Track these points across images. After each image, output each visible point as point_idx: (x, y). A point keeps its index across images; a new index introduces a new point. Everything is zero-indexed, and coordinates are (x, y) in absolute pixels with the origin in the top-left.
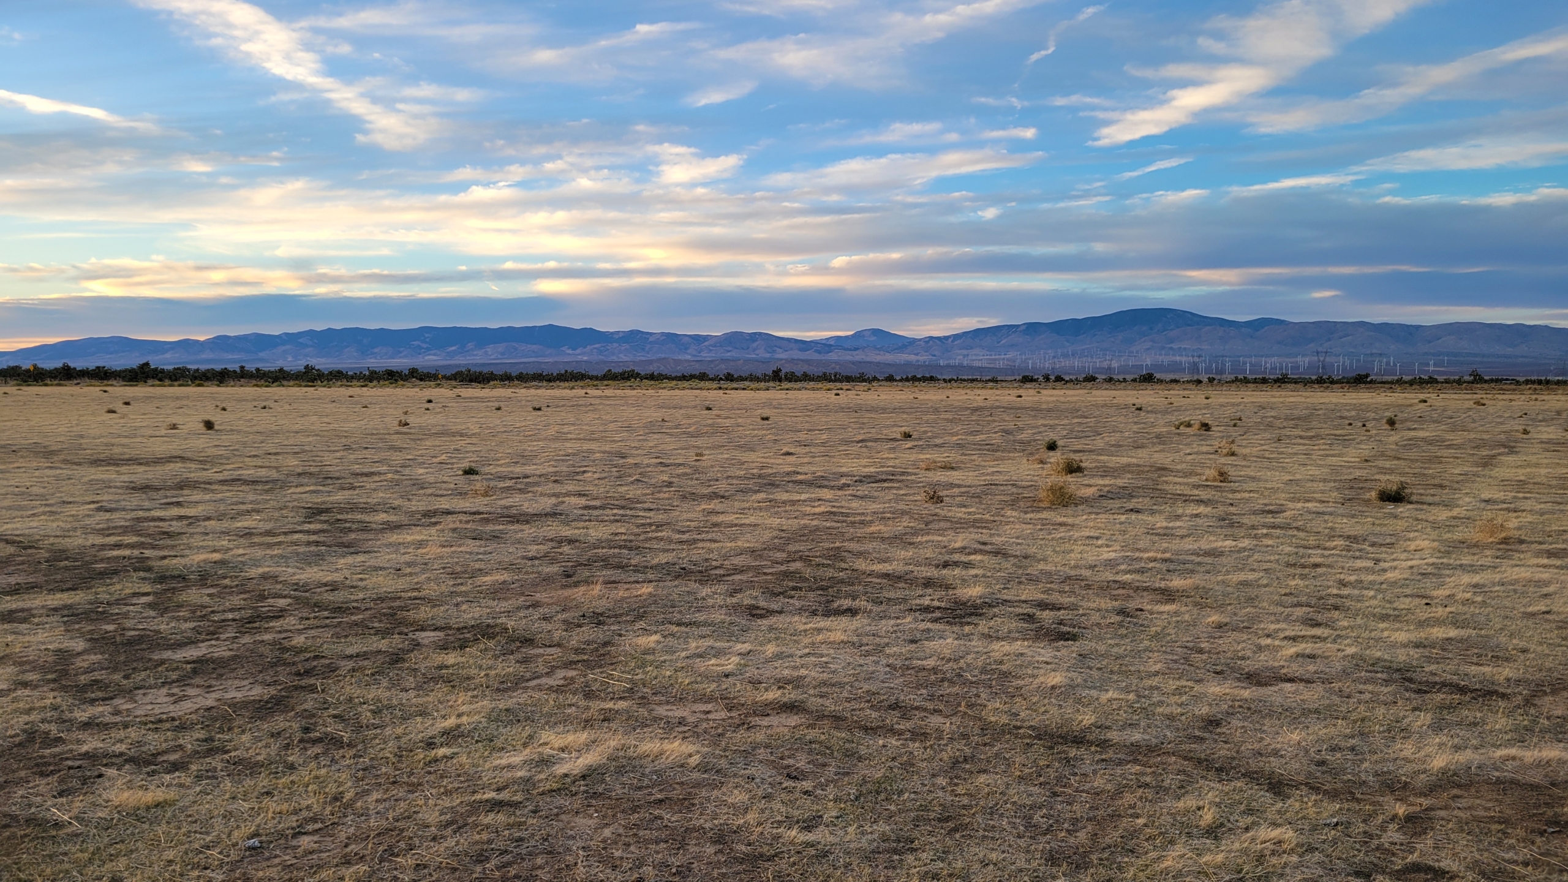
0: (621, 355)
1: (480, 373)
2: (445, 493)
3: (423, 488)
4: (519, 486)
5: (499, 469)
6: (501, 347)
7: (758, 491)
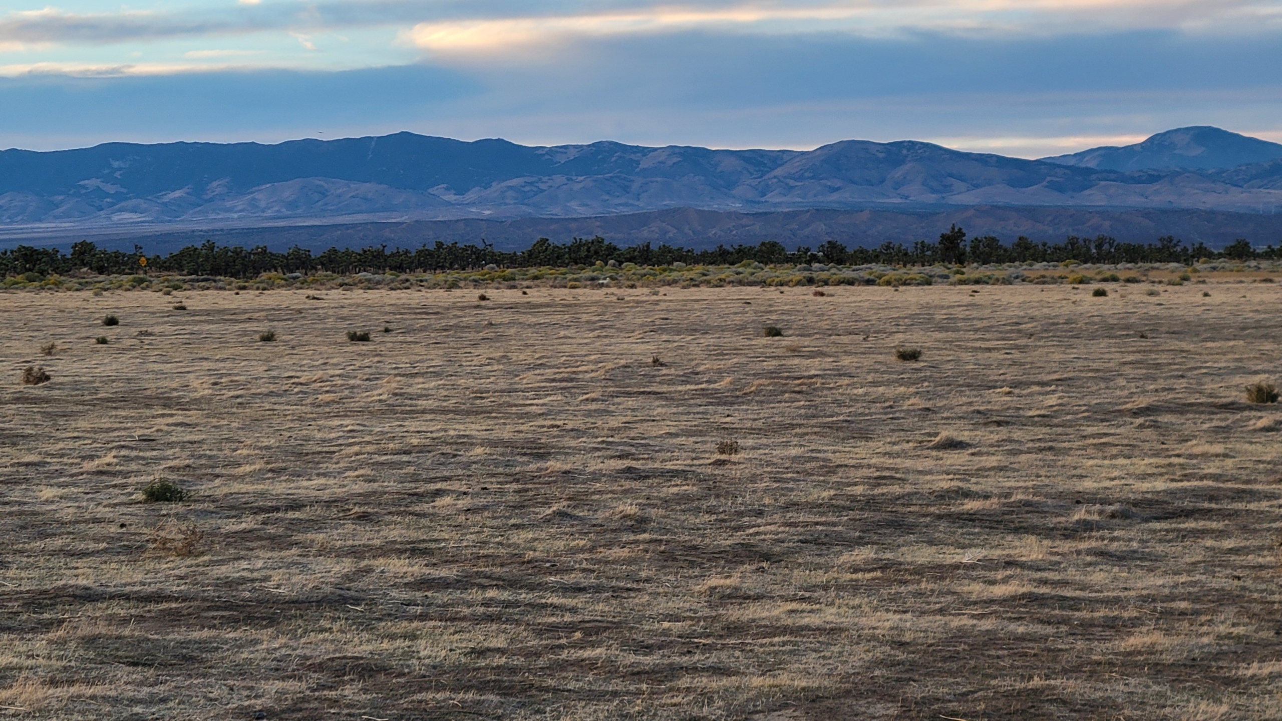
0: (574, 204)
1: (237, 252)
2: (92, 546)
3: (43, 536)
4: (271, 530)
5: (236, 487)
6: (289, 190)
7: (860, 542)
